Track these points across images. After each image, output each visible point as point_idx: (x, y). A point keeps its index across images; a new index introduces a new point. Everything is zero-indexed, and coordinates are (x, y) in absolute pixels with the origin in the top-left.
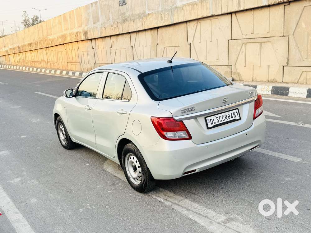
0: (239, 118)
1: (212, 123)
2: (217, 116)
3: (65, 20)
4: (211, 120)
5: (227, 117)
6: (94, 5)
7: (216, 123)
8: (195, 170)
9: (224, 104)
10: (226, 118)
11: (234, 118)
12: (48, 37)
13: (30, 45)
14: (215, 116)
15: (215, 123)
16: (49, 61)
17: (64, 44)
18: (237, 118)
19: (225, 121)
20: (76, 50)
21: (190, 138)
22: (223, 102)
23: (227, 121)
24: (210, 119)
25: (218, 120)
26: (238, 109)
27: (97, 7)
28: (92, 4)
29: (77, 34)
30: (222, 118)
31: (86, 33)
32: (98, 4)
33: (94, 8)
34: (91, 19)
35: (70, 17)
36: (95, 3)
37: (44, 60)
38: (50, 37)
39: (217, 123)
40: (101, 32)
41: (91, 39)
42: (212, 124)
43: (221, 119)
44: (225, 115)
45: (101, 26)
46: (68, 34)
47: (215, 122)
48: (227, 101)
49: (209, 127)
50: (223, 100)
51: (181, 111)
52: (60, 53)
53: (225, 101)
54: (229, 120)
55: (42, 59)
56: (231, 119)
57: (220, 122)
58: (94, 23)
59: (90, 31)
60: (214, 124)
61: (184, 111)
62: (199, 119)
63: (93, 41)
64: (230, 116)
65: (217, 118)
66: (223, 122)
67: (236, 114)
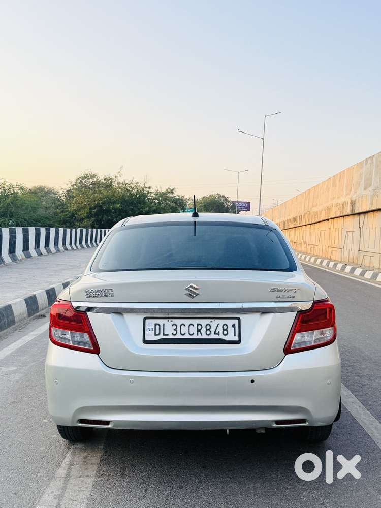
0: (236, 339)
1: (157, 333)
2: (175, 321)
3: (334, 185)
4: (158, 327)
5: (203, 331)
6: (369, 161)
7: (168, 335)
8: (107, 423)
9: (189, 299)
10: (199, 330)
11: (221, 337)
12: (313, 208)
13: (295, 219)
14: (170, 320)
15: (164, 335)
16: (310, 243)
17: (328, 220)
18: (231, 337)
19: (195, 337)
20: (340, 229)
21: (96, 350)
22: (185, 294)
23: (200, 337)
24: (156, 325)
25: (175, 330)
26: (239, 319)
27: (372, 163)
28: (367, 160)
29: (343, 205)
30: (188, 328)
31: (353, 204)
32: (374, 160)
33: (368, 165)
34: (363, 182)
35: (340, 181)
36: (370, 158)
37: (306, 241)
38: (315, 210)
39: (171, 337)
40: (372, 203)
41: (359, 214)
42: (156, 335)
43: (185, 330)
44: (198, 325)
45: (372, 194)
46: (334, 206)
47: (166, 333)
48: (198, 294)
49: (147, 338)
50: (188, 289)
51: (86, 292)
52: (323, 232)
53: (194, 293)
54: (205, 337)
55: (305, 240)
56: (213, 336)
57: (179, 336)
58: (365, 189)
59: (358, 201)
60: (161, 337)
61: (92, 294)
62: (128, 317)
63: (362, 216)
64: (213, 330)
65: (175, 327)
66: (187, 336)
67: (231, 330)
